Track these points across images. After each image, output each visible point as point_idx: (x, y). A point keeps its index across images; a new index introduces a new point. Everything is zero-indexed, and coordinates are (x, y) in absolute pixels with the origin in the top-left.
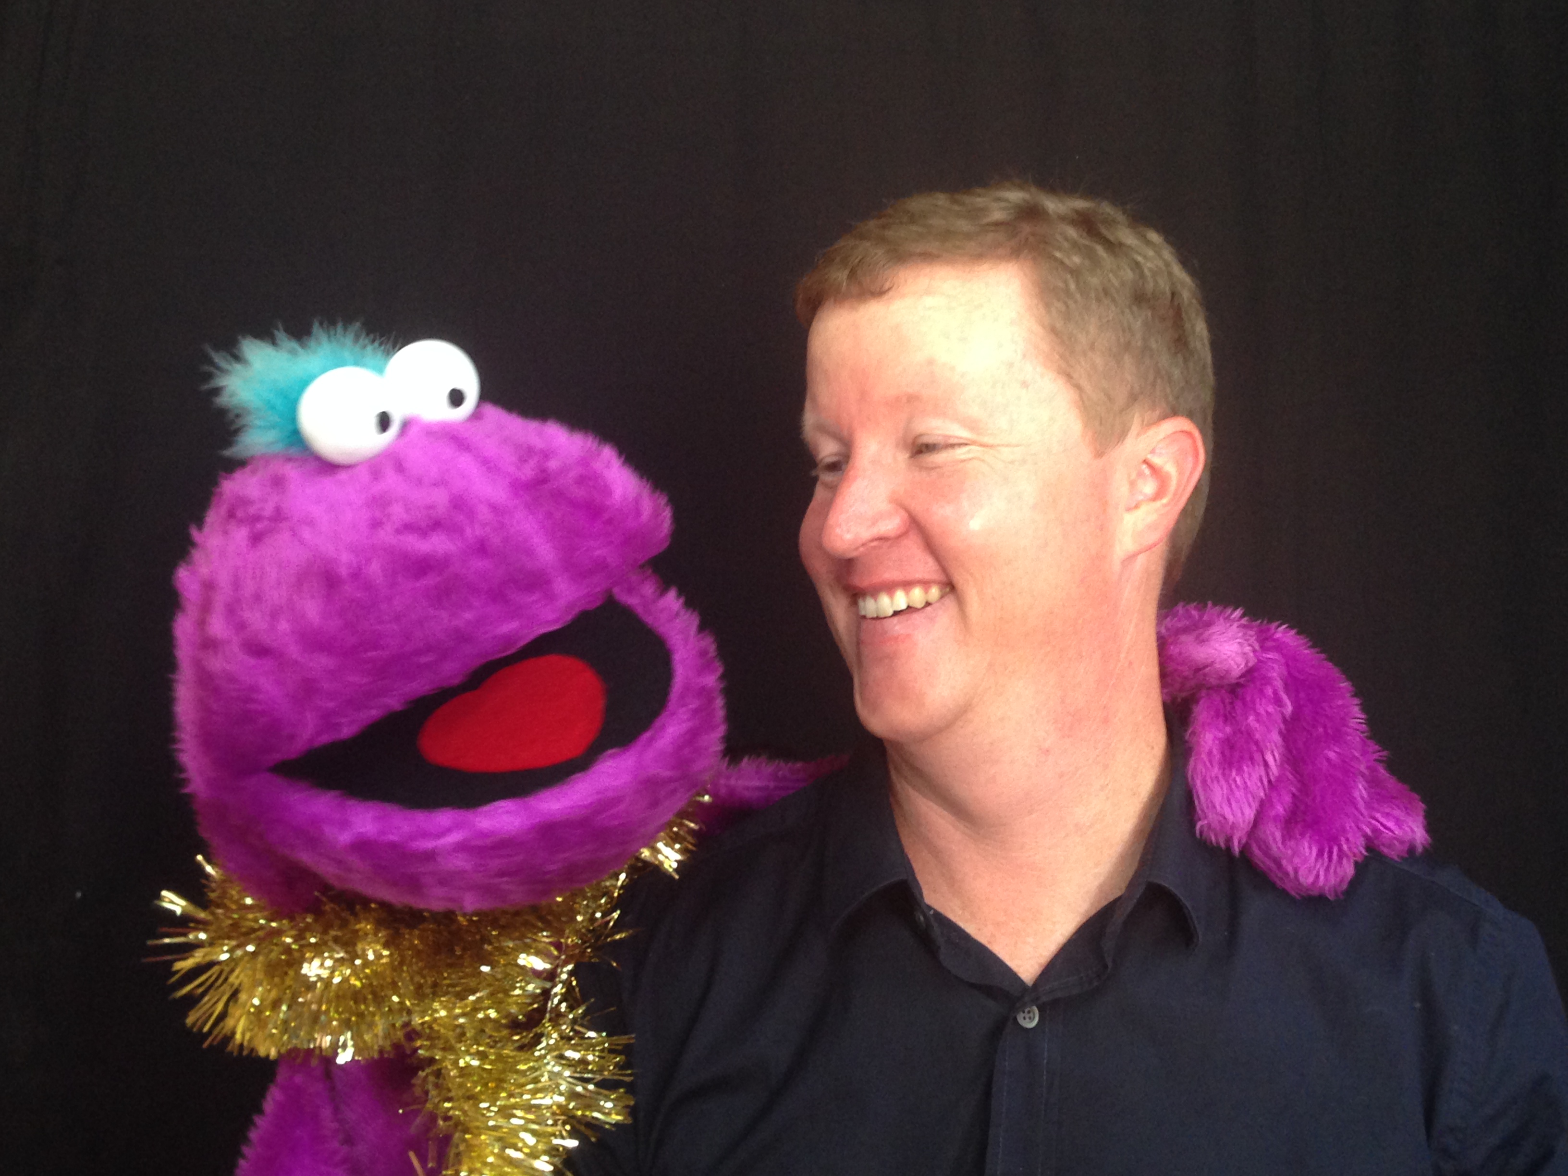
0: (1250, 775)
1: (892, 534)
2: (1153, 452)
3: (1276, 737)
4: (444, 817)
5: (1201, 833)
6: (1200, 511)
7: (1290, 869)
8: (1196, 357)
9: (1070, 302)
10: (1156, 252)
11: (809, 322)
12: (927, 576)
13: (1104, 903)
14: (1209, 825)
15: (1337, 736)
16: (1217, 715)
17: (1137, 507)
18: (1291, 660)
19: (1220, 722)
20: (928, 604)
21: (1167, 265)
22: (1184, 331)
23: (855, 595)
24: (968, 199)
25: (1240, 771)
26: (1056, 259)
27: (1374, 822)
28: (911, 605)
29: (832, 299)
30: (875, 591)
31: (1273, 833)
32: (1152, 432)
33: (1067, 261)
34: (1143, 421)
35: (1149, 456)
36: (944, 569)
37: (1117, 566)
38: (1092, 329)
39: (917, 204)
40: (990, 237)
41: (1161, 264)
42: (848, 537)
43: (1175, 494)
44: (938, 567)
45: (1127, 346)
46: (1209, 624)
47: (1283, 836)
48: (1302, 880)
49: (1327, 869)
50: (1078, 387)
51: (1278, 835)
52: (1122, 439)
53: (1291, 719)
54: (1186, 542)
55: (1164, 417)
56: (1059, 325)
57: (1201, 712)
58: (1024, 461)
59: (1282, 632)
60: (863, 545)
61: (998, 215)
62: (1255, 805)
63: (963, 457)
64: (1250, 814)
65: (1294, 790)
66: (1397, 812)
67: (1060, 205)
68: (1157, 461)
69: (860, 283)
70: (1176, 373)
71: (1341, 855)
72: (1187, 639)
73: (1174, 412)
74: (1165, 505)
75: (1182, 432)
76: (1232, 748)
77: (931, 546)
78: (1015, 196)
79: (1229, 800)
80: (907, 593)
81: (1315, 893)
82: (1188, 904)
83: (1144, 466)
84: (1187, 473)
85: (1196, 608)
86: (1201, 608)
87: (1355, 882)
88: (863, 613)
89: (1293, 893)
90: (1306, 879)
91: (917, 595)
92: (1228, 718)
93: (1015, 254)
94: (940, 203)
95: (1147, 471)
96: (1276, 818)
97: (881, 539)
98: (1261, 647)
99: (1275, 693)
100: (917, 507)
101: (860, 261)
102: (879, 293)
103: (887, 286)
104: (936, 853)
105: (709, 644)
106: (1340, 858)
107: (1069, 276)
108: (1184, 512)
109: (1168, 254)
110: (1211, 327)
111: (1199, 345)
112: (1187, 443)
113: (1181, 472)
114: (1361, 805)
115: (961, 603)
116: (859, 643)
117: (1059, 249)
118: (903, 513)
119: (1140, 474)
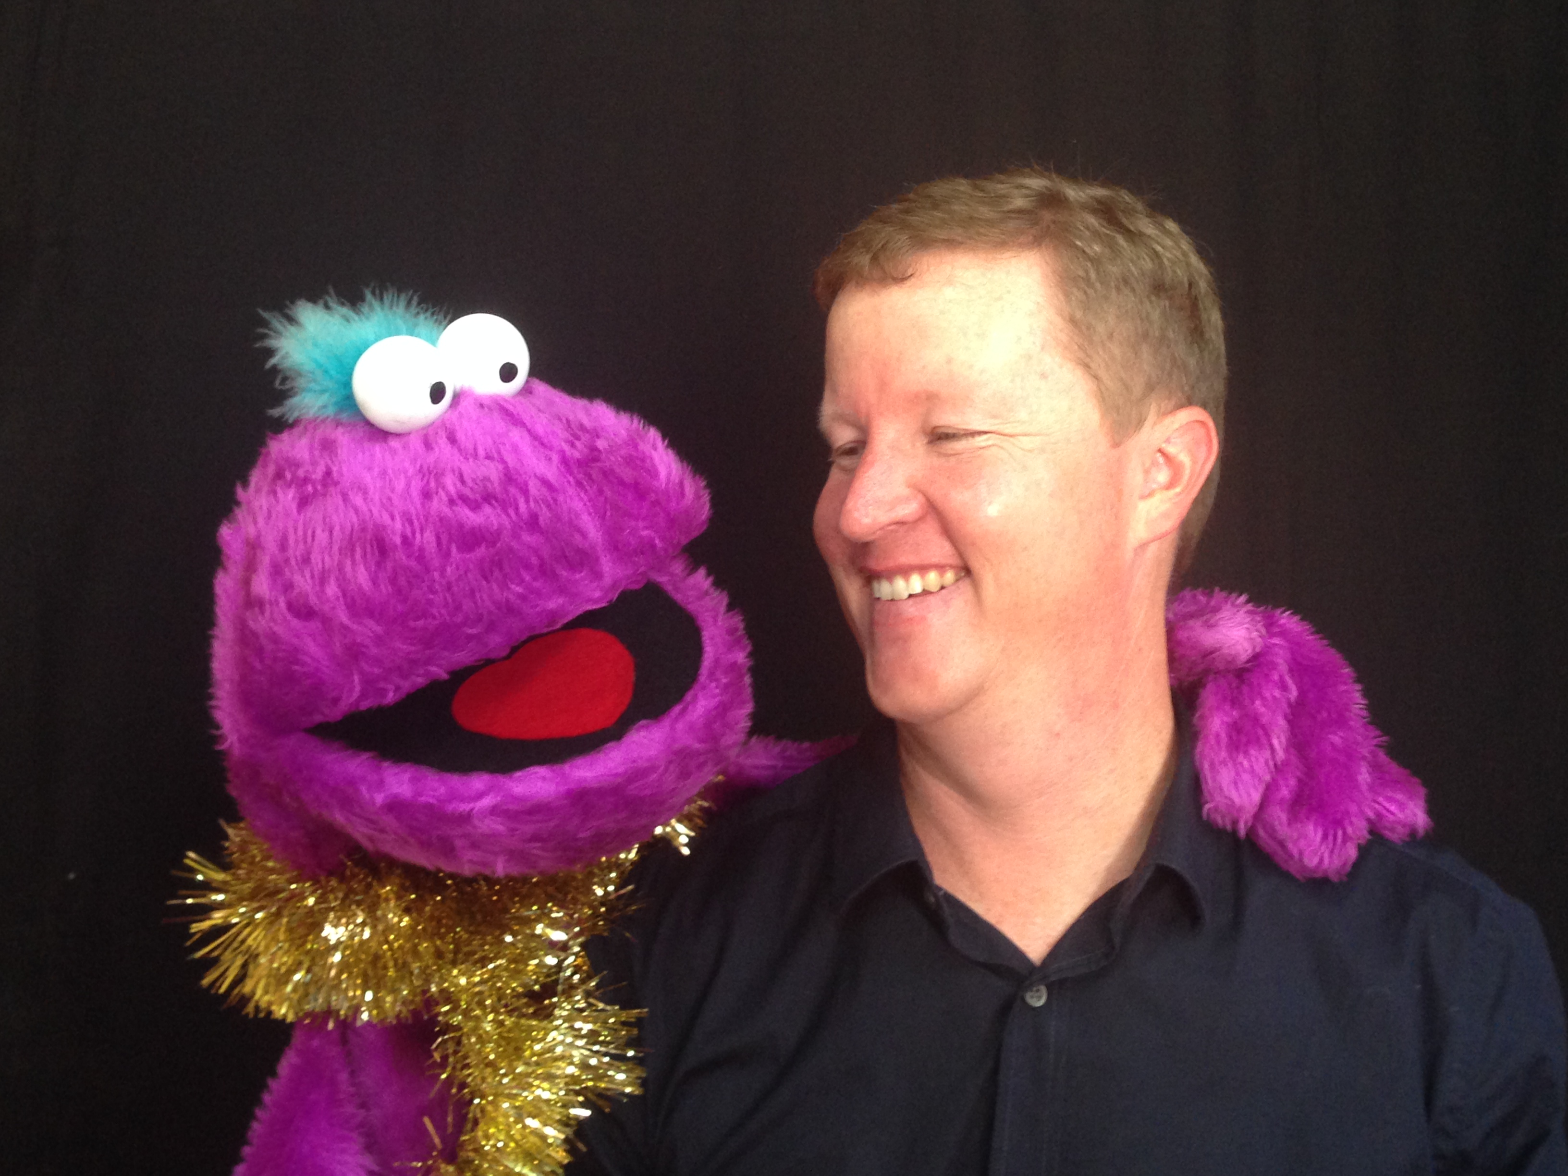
0: (1257, 759)
1: (910, 519)
2: (1168, 441)
3: (1282, 722)
4: (478, 781)
5: (1208, 814)
6: (1210, 501)
7: (1295, 852)
8: (1211, 347)
9: (1090, 291)
10: (1175, 242)
11: (829, 308)
12: (943, 561)
13: (1111, 885)
14: (1216, 809)
15: (1341, 721)
16: (1225, 699)
17: (1151, 494)
18: (1295, 645)
19: (1227, 707)
20: (943, 588)
21: (1184, 254)
22: (1200, 322)
23: (870, 577)
24: (990, 186)
25: (1246, 753)
26: (1076, 246)
27: (1377, 806)
28: (926, 588)
29: (854, 283)
30: (890, 575)
31: (1279, 816)
32: (1168, 420)
33: (1087, 250)
34: (1159, 411)
35: (1164, 445)
36: (960, 554)
37: (1129, 555)
38: (1111, 320)
39: (940, 189)
40: (1012, 225)
41: (1179, 254)
42: (866, 521)
43: (1188, 485)
44: (954, 552)
45: (1146, 336)
46: (1216, 610)
47: (1289, 820)
48: (1306, 861)
49: (1332, 852)
50: (1096, 377)
51: (1284, 817)
52: (1138, 428)
53: (1296, 702)
54: (1196, 532)
55: (1180, 407)
56: (1079, 315)
57: (1208, 697)
58: (1043, 450)
59: (1287, 619)
60: (881, 529)
61: (1019, 202)
62: (1261, 789)
63: (983, 444)
64: (1256, 797)
65: (1298, 774)
66: (1399, 796)
67: (1081, 194)
68: (1171, 450)
69: (882, 268)
70: (1192, 362)
71: (1346, 838)
72: (1196, 624)
73: (1189, 402)
74: (1179, 494)
75: (1197, 421)
76: (1239, 731)
77: (948, 530)
78: (1036, 183)
79: (1236, 783)
80: (923, 576)
81: (1319, 875)
82: (1195, 885)
83: (1159, 454)
84: (1200, 463)
85: (1204, 594)
86: (1209, 594)
87: (1356, 865)
88: (877, 595)
89: (1298, 876)
90: (1311, 862)
91: (933, 579)
92: (1235, 702)
93: (1037, 242)
94: (962, 188)
95: (1161, 460)
96: (1282, 800)
97: (901, 523)
98: (1268, 632)
99: (1281, 677)
100: (936, 494)
101: (883, 246)
102: (901, 279)
103: (910, 272)
104: (946, 835)
105: (738, 621)
106: (1344, 842)
107: (1089, 264)
108: (1197, 502)
109: (1185, 244)
110: (1225, 317)
111: (1214, 337)
112: (1202, 432)
113: (1194, 462)
114: (1364, 788)
115: (976, 587)
116: (872, 623)
117: (1080, 238)
118: (920, 497)
119: (1154, 463)
